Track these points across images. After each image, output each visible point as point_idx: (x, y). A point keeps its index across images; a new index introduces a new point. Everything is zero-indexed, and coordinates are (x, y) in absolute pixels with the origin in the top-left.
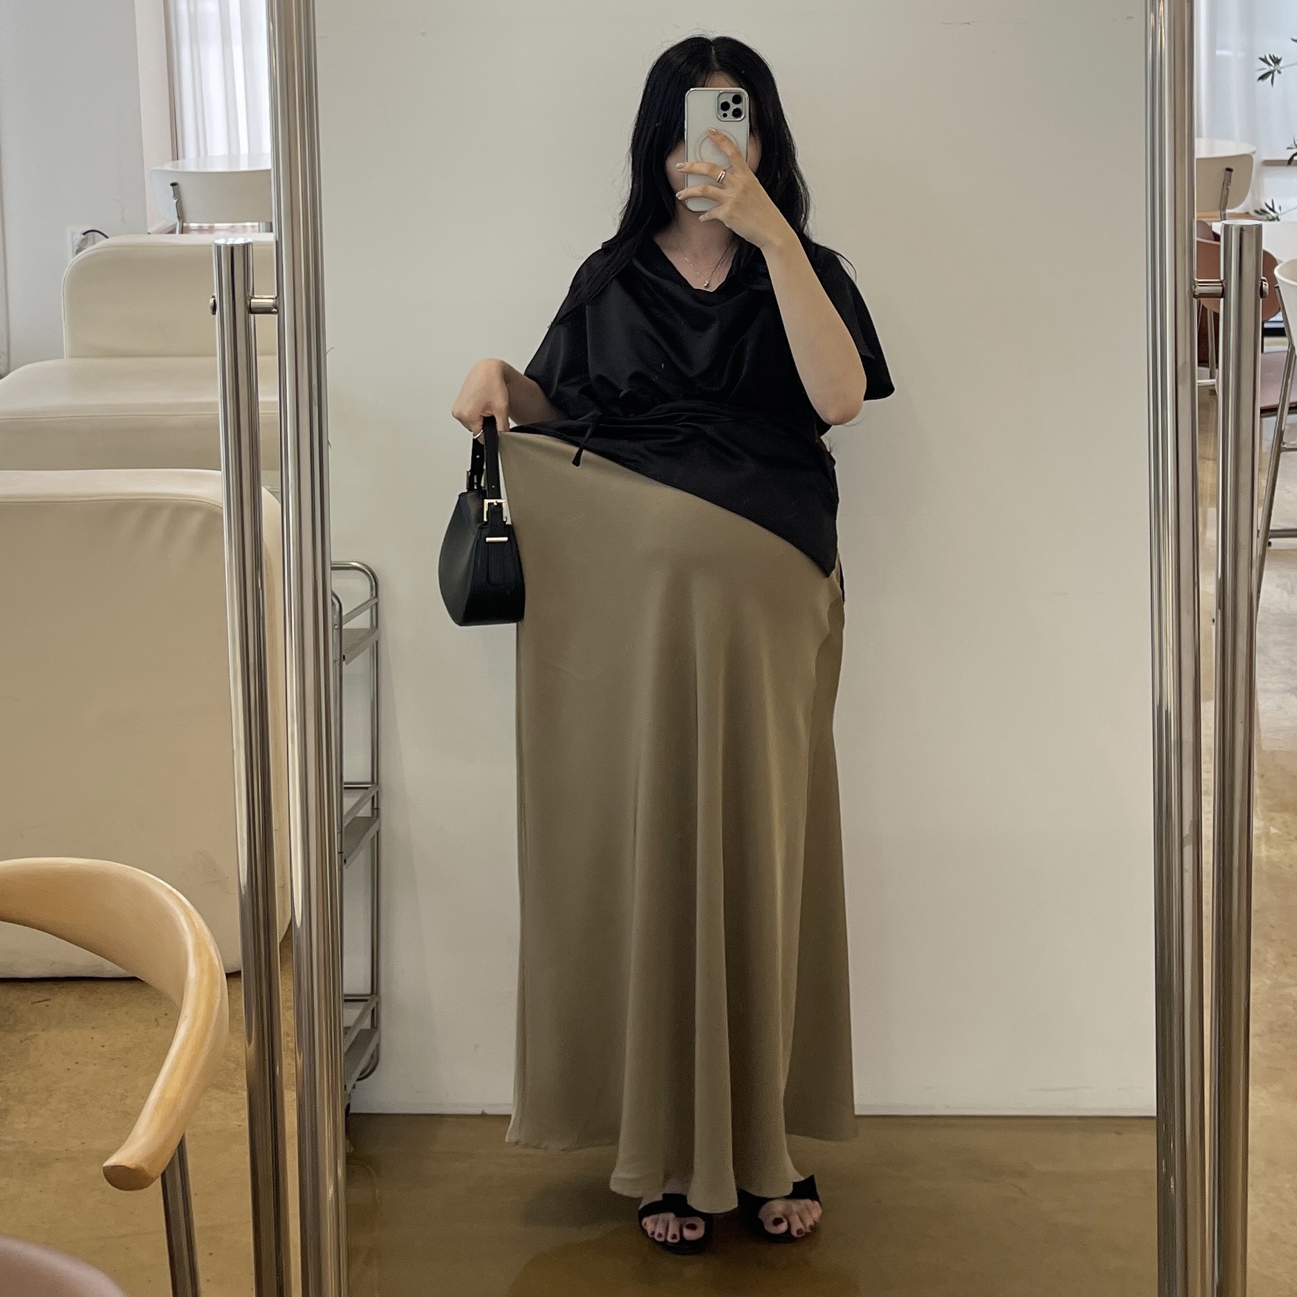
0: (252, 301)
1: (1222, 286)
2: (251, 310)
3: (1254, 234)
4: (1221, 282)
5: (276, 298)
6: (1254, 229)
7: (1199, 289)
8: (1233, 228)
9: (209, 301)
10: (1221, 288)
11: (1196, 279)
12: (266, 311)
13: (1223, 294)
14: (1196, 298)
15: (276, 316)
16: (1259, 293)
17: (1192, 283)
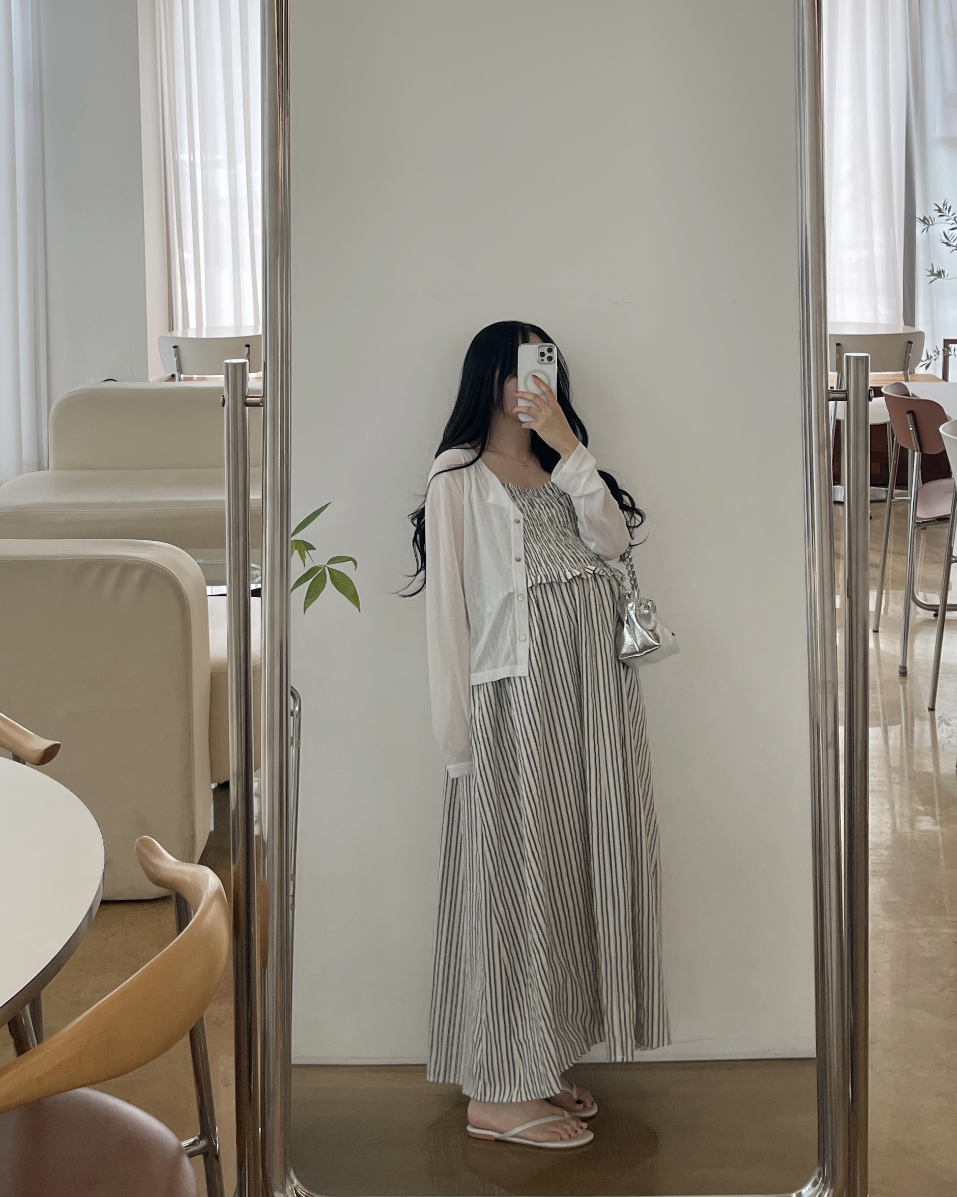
0: (247, 399)
1: (847, 395)
2: (247, 405)
3: (864, 364)
4: (845, 391)
5: (263, 396)
6: (864, 359)
7: (832, 395)
8: (850, 358)
10: (844, 395)
11: (830, 389)
12: (256, 405)
13: (846, 399)
14: (830, 400)
15: (263, 408)
16: (867, 398)
17: (828, 392)
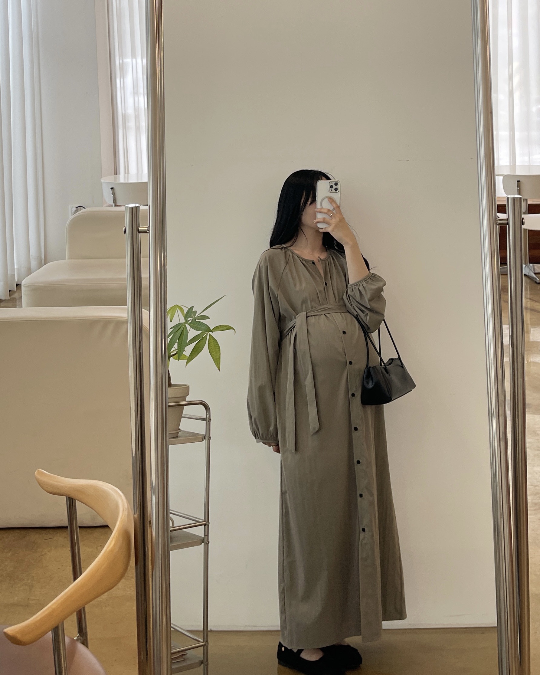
0: (140, 228)
1: (508, 221)
2: (139, 232)
3: (519, 201)
4: (507, 219)
5: (148, 227)
6: (519, 198)
7: (499, 222)
8: (510, 198)
9: (123, 229)
10: (507, 221)
11: (498, 218)
12: (145, 232)
13: (508, 224)
14: (497, 225)
15: (149, 234)
16: (521, 222)
17: (496, 220)
